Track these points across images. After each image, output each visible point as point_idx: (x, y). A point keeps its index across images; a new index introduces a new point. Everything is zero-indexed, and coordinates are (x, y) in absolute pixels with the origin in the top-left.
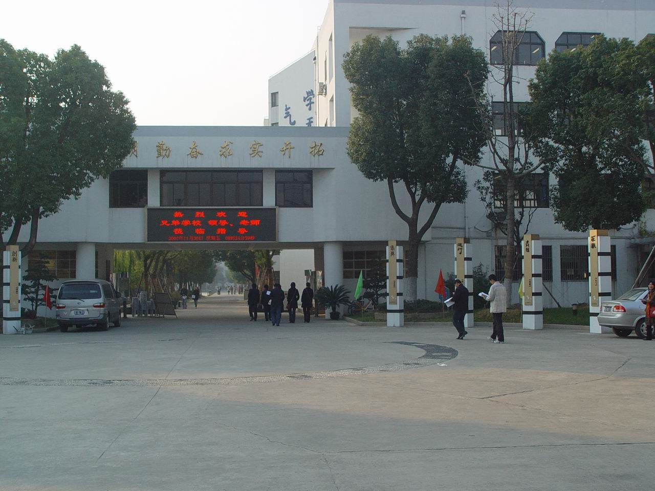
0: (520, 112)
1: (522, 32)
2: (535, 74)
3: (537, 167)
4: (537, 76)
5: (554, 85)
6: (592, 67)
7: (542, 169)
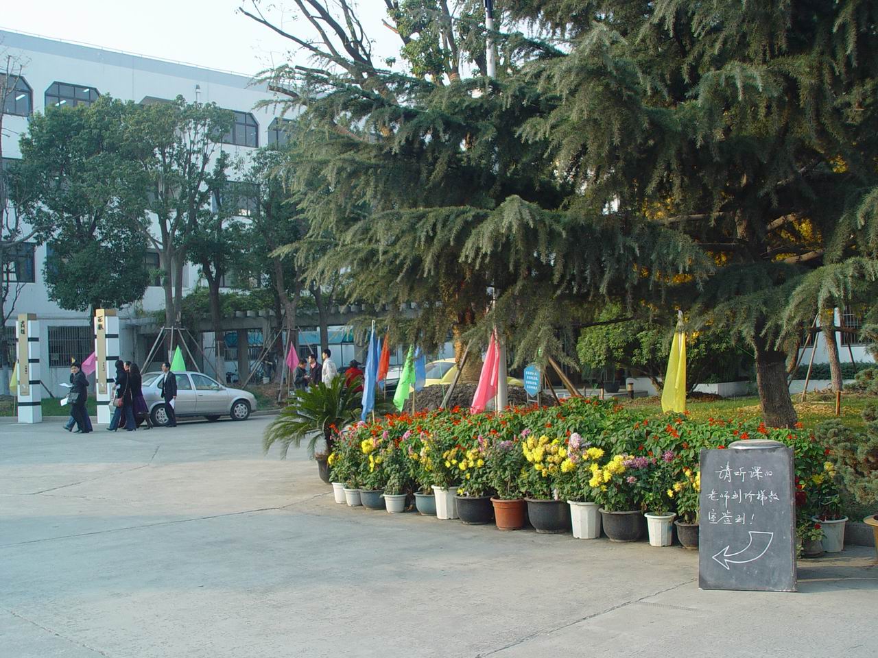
0: (9, 170)
1: (16, 77)
2: (28, 128)
3: (30, 236)
4: (31, 130)
5: (51, 143)
6: (96, 128)
7: (35, 238)
